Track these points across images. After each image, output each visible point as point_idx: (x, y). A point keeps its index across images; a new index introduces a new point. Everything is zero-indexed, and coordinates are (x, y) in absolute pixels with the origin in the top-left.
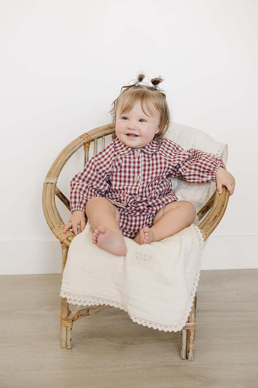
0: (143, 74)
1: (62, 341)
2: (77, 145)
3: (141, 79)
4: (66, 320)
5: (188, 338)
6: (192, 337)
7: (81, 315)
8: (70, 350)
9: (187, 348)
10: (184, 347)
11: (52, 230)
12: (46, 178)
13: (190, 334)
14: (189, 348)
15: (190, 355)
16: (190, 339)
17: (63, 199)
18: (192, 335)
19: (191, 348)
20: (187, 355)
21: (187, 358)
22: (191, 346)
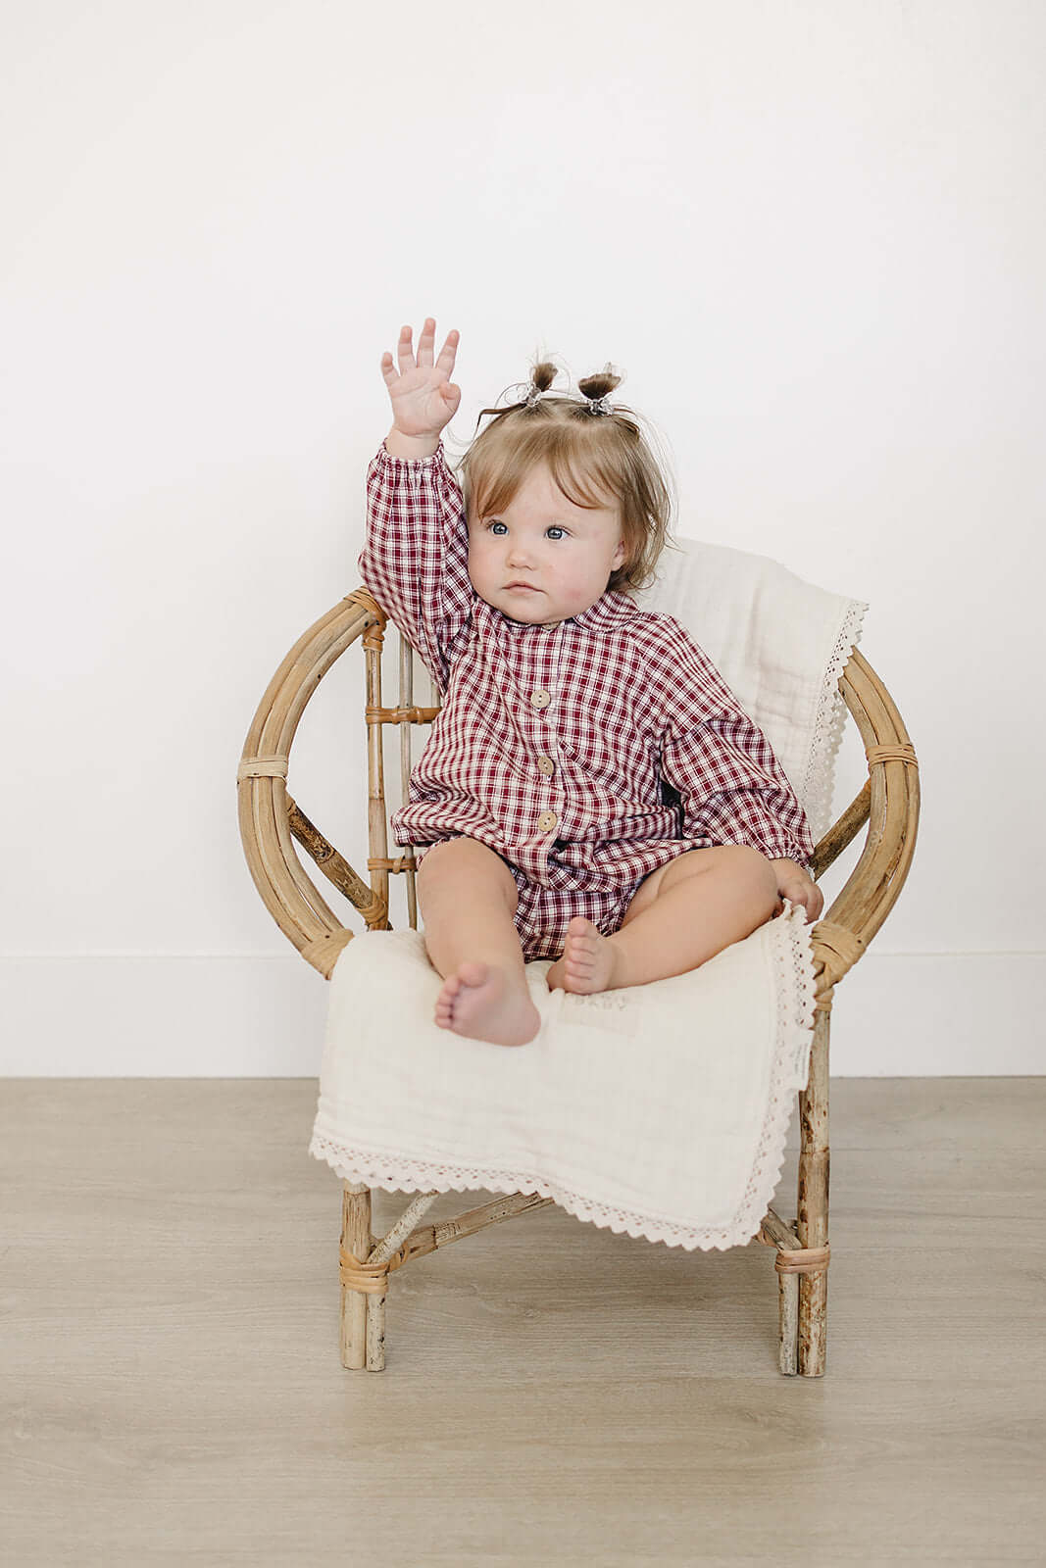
0: (554, 363)
1: (350, 1346)
2: (340, 631)
3: (543, 380)
4: (363, 1270)
5: (805, 1302)
6: (816, 1298)
7: (412, 1251)
8: (379, 1374)
9: (802, 1336)
10: (790, 1334)
11: (299, 950)
12: (243, 757)
13: (811, 1287)
14: (809, 1337)
15: (812, 1359)
16: (810, 1304)
17: (308, 834)
18: (818, 1290)
19: (815, 1335)
20: (802, 1360)
21: (801, 1369)
22: (815, 1329)
